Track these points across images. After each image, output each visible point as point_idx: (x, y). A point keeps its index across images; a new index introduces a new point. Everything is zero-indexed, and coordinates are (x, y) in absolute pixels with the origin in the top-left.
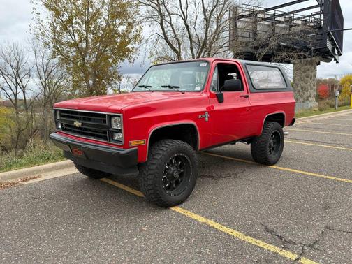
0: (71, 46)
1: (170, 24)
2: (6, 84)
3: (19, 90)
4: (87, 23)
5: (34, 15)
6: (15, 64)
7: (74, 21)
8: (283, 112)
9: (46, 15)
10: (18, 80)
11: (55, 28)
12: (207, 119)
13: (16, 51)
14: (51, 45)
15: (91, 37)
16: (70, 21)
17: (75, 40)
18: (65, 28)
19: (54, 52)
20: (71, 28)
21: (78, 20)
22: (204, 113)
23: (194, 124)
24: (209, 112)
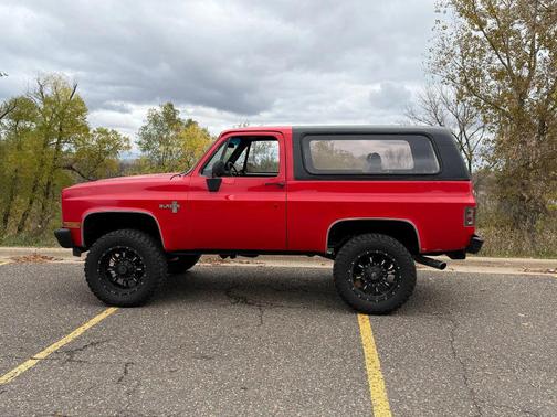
8: (410, 221)
12: (175, 211)
22: (170, 202)
23: (150, 214)
24: (179, 202)
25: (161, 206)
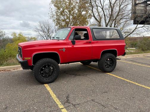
0: (64, 21)
1: (97, 10)
2: (44, 36)
3: (49, 38)
4: (70, 11)
5: (50, 10)
6: (48, 28)
7: (65, 11)
8: (116, 49)
9: (54, 9)
10: (49, 34)
11: (57, 14)
12: (64, 51)
13: (48, 23)
14: (56, 21)
15: (71, 17)
16: (63, 11)
17: (65, 19)
18: (61, 14)
19: (57, 24)
20: (63, 14)
21: (66, 10)
22: (62, 48)
23: (57, 52)
24: (65, 48)
25: (60, 50)
